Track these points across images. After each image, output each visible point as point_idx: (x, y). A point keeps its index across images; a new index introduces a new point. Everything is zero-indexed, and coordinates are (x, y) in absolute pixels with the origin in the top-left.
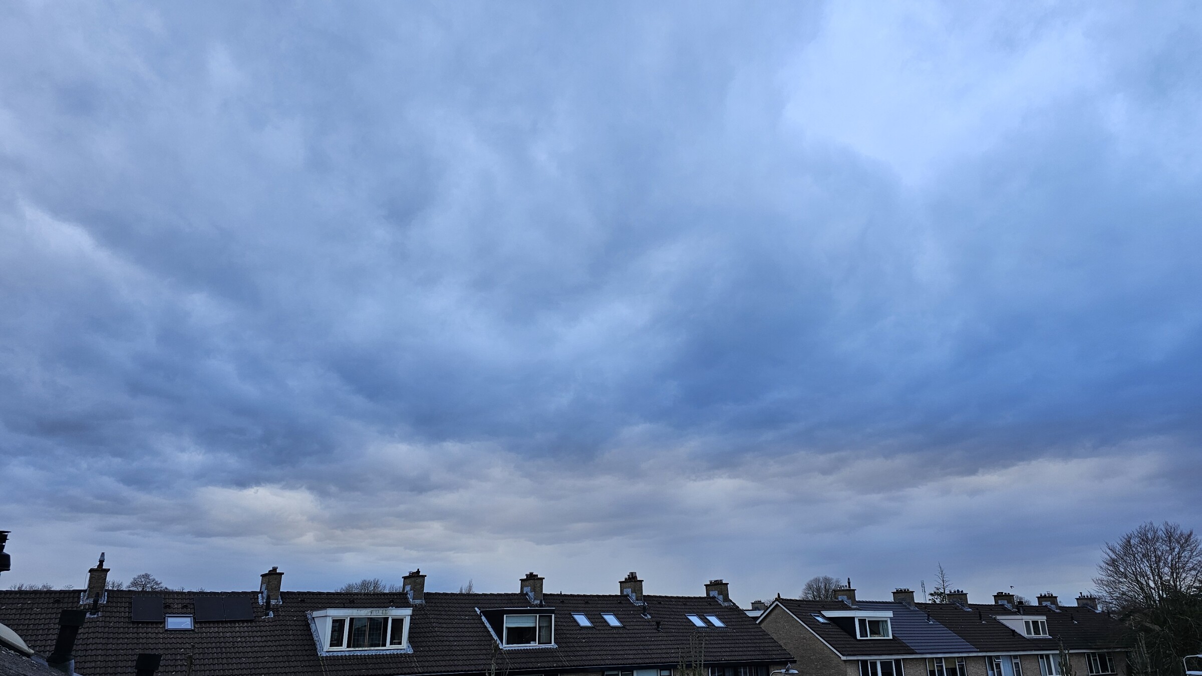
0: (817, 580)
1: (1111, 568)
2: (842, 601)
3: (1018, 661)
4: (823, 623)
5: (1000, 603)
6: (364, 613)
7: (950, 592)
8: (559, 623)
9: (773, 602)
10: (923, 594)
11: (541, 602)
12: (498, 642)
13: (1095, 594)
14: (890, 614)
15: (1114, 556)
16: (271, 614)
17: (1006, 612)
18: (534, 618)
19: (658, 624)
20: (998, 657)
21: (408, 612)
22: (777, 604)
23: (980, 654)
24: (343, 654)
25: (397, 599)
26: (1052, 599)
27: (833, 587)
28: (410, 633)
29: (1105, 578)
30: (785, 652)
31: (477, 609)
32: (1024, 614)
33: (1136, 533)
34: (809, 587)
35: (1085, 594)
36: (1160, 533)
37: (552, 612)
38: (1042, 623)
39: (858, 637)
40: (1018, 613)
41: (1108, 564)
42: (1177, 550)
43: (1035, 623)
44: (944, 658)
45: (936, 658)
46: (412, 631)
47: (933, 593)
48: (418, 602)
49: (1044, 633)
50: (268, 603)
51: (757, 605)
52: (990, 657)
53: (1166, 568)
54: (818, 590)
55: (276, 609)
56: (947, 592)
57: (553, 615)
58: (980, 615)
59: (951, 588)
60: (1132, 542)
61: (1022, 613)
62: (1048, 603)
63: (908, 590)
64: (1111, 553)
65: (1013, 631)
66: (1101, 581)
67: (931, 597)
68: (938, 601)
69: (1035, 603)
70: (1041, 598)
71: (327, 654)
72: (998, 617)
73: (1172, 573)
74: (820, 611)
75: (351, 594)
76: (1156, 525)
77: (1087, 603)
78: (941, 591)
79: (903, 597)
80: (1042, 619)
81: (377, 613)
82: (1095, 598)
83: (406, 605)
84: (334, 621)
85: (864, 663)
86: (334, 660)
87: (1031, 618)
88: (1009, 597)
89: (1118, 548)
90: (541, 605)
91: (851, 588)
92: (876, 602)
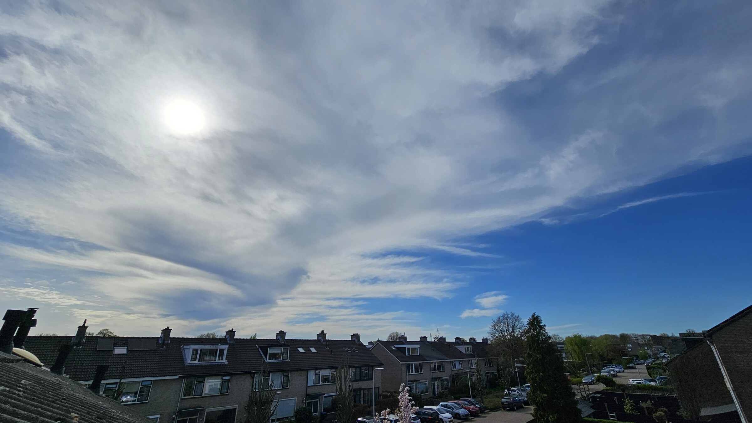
0: (393, 333)
1: (493, 328)
2: (402, 341)
3: (462, 362)
4: (395, 350)
5: (457, 341)
6: (207, 347)
8: (291, 351)
9: (377, 342)
10: (430, 338)
11: (284, 342)
12: (265, 359)
13: (488, 338)
14: (419, 346)
15: (495, 324)
16: (165, 347)
17: (459, 344)
18: (281, 349)
19: (331, 351)
20: (455, 361)
21: (227, 346)
22: (378, 343)
23: (449, 360)
24: (196, 364)
25: (222, 341)
26: (474, 339)
27: (399, 336)
28: (227, 355)
29: (491, 332)
30: (380, 361)
31: (257, 346)
32: (464, 345)
33: (502, 316)
34: (390, 336)
35: (485, 337)
36: (509, 316)
37: (289, 346)
38: (470, 348)
39: (407, 355)
40: (462, 345)
41: (492, 326)
42: (514, 322)
43: (468, 348)
44: (437, 362)
45: (434, 362)
46: (228, 354)
47: (434, 337)
48: (231, 342)
49: (471, 352)
50: (164, 342)
51: (370, 343)
52: (452, 361)
53: (511, 328)
54: (394, 337)
55: (167, 345)
56: (439, 337)
57: (289, 348)
58: (450, 346)
59: (440, 336)
60: (500, 318)
61: (464, 344)
62: (472, 341)
63: (426, 336)
64: (494, 323)
65: (461, 351)
66: (490, 333)
67: (434, 339)
68: (436, 341)
69: (468, 341)
70: (470, 339)
71: (189, 365)
72: (456, 346)
73: (512, 330)
74: (393, 345)
75: (202, 339)
76: (508, 313)
77: (485, 341)
78: (437, 337)
79: (424, 339)
80: (470, 346)
81: (213, 347)
82: (488, 339)
83: (226, 344)
84: (193, 350)
85: (409, 364)
86: (192, 367)
87: (466, 346)
88: (460, 339)
89: (496, 321)
90: (284, 344)
91: (406, 336)
92: (414, 341)
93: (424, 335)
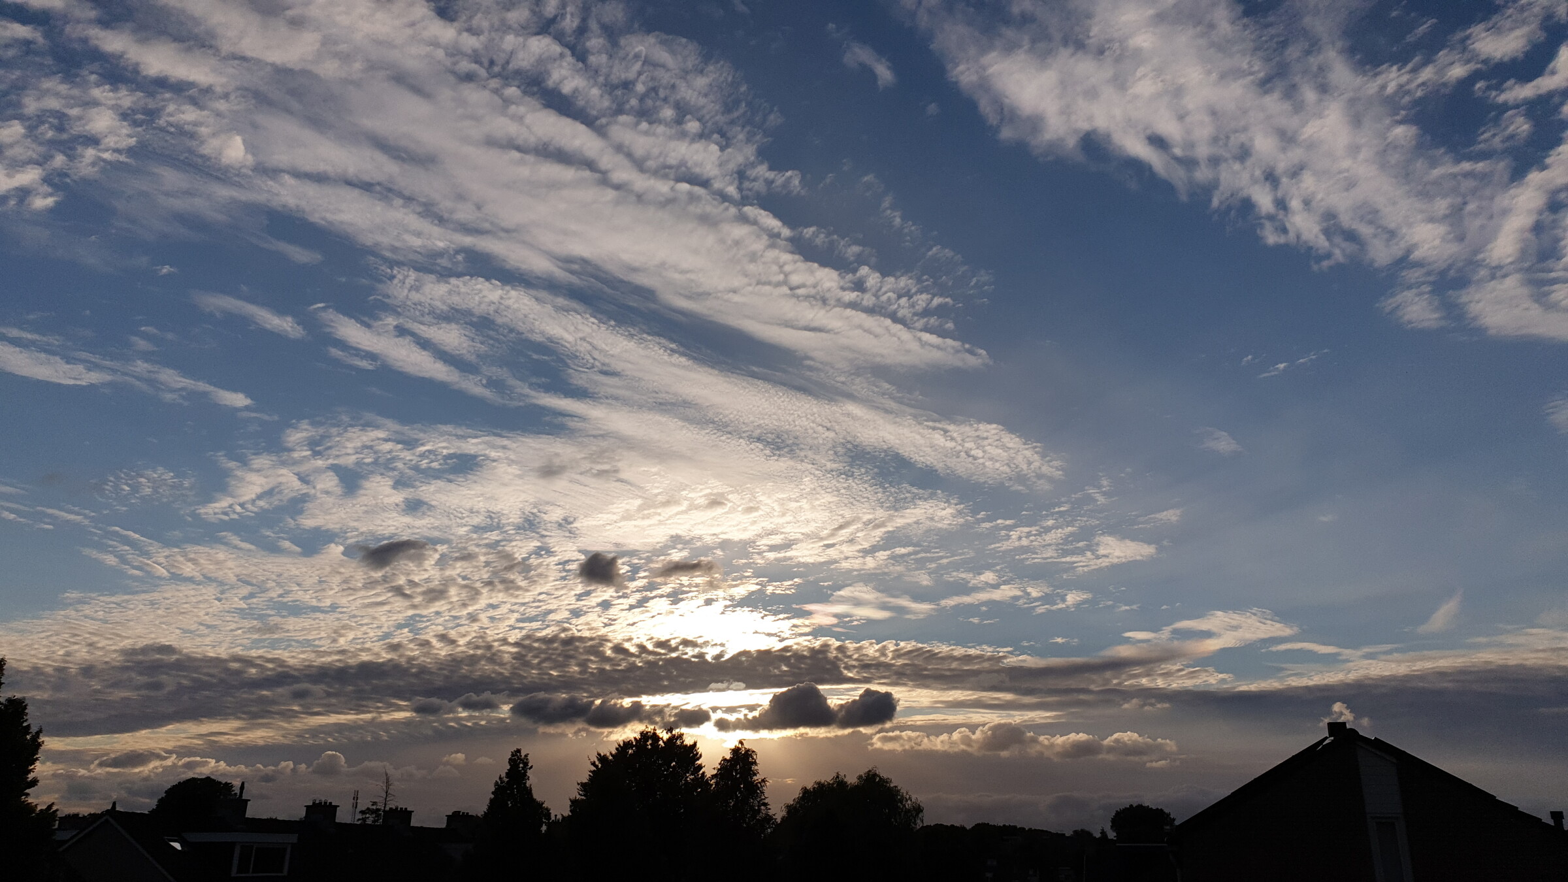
4: (180, 852)
5: (454, 825)
7: (391, 809)
9: (102, 814)
10: (351, 810)
14: (293, 838)
22: (107, 821)
39: (234, 874)
47: (364, 809)
56: (387, 809)
59: (392, 805)
63: (331, 803)
67: (362, 816)
68: (369, 822)
74: (176, 833)
78: (381, 806)
79: (321, 811)
88: (467, 817)
91: (244, 797)
92: (276, 820)
93: (322, 798)
